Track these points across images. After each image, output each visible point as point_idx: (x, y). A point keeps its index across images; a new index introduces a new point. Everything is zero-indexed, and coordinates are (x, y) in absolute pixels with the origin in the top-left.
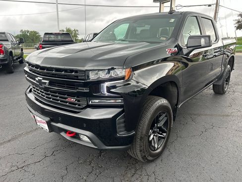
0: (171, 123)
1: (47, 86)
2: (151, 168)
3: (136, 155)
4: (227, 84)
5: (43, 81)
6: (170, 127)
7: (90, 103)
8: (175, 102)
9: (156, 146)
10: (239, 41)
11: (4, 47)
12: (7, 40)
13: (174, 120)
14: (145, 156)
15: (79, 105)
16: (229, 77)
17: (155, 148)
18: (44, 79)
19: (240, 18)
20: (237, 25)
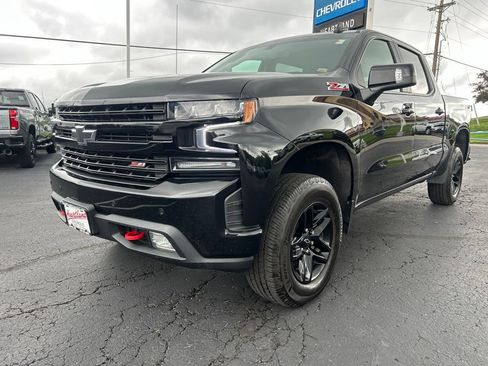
0: (338, 232)
1: (92, 140)
2: (296, 317)
3: (265, 287)
4: (456, 185)
5: (85, 131)
6: (337, 241)
7: (175, 169)
8: (347, 192)
9: (308, 276)
10: (483, 124)
11: (21, 116)
12: (28, 106)
13: (345, 231)
14: (284, 289)
15: (153, 174)
16: (460, 172)
17: (304, 277)
18: (87, 127)
19: (482, 80)
20: (477, 94)
